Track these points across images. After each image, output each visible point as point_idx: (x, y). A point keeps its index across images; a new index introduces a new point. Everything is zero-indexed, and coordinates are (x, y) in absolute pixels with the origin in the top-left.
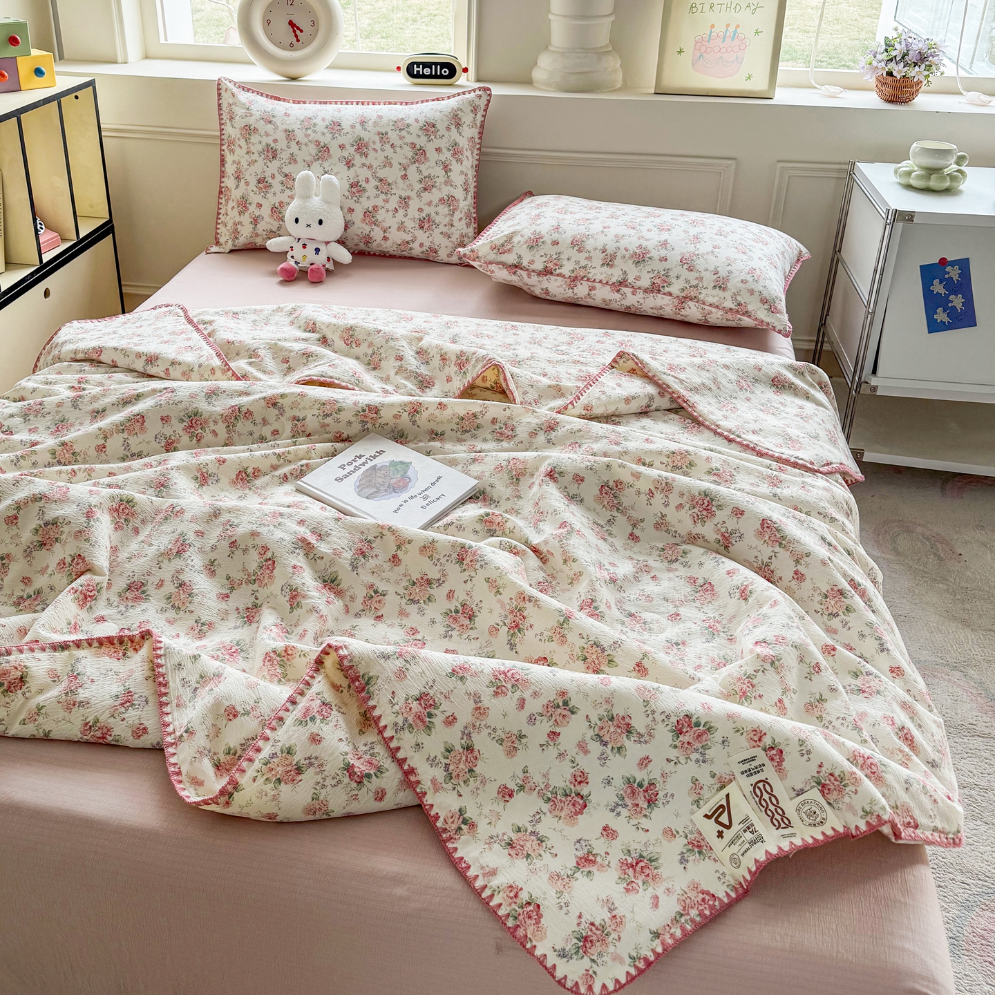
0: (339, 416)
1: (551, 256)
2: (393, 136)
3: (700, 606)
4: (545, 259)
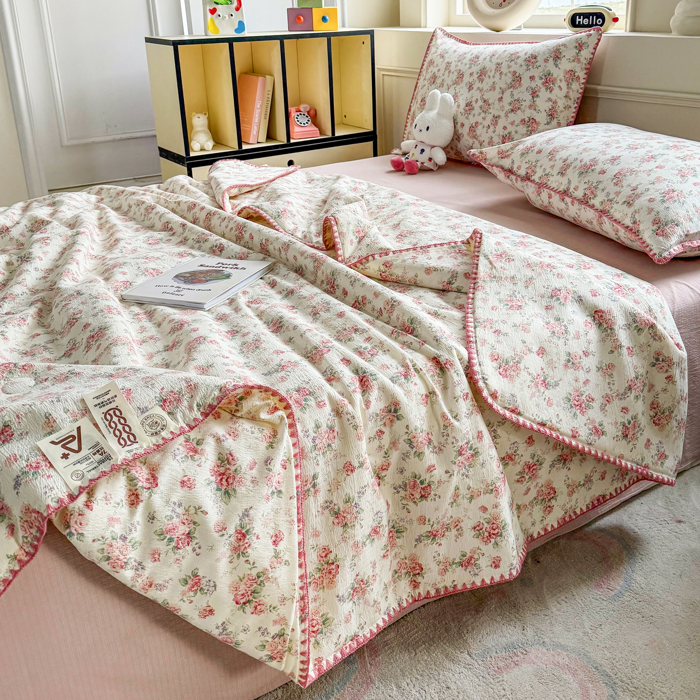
4: (527, 165)
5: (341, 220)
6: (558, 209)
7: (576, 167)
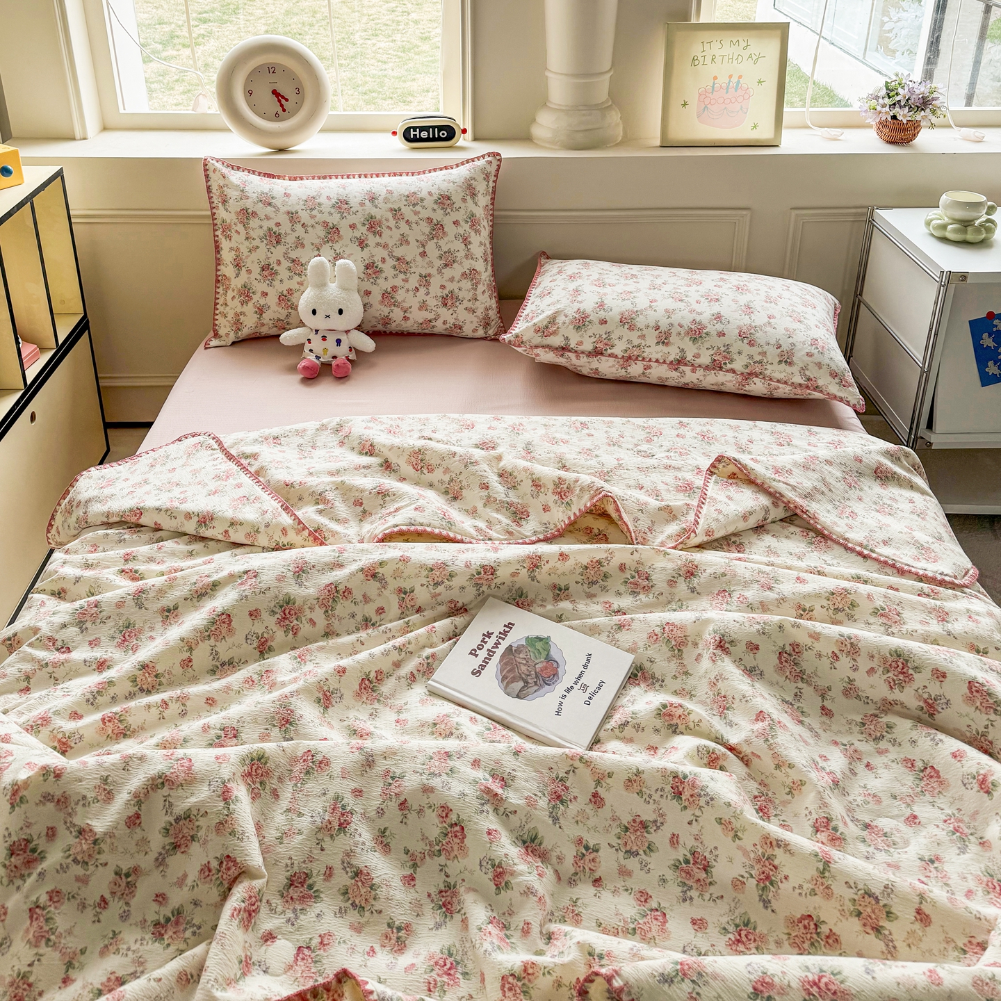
0: (451, 583)
1: (600, 336)
2: (407, 212)
3: (931, 799)
4: (593, 339)
6: (660, 377)
7: (680, 334)
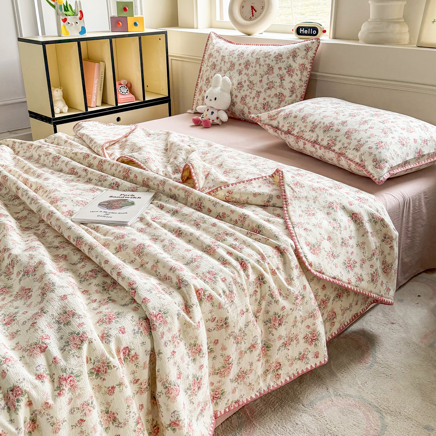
1: (291, 124)
4: (288, 125)
5: (195, 166)
6: (310, 151)
7: (321, 127)
